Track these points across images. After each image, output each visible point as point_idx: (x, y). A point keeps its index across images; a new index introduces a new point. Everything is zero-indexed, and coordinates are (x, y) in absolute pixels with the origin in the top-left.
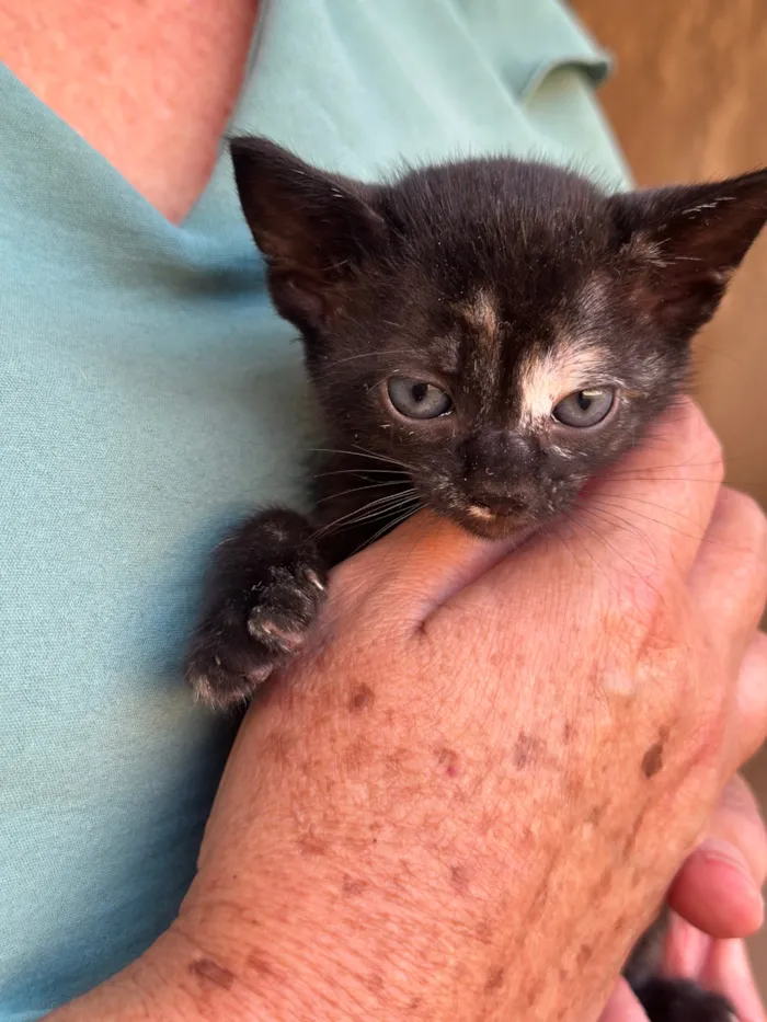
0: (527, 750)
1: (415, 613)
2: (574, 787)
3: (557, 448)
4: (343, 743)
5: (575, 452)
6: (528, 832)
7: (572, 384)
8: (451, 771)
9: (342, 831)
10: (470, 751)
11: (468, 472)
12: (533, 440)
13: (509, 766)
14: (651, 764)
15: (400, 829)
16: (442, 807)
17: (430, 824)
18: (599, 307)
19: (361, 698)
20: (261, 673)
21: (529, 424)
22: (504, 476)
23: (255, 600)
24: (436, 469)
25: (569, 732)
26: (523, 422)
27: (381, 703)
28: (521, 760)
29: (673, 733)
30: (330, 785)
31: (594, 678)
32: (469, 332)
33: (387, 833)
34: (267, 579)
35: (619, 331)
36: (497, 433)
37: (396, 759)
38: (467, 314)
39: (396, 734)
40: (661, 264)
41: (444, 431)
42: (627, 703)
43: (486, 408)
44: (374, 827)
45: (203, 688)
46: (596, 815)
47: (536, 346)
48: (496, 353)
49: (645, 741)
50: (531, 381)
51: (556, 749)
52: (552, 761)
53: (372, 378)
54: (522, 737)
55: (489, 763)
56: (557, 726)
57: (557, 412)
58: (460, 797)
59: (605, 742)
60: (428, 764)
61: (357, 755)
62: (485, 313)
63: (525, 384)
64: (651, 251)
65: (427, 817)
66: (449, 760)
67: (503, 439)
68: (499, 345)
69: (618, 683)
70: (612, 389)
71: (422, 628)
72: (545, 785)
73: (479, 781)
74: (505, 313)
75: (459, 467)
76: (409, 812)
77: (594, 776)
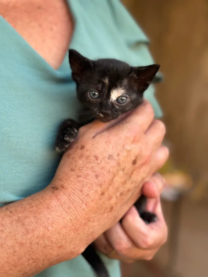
0: (110, 157)
1: (93, 135)
2: (119, 164)
3: (117, 106)
4: (79, 155)
5: (120, 108)
6: (109, 171)
7: (120, 95)
8: (97, 159)
9: (77, 168)
10: (100, 157)
11: (101, 107)
12: (112, 104)
13: (107, 159)
14: (134, 162)
15: (87, 168)
16: (95, 165)
17: (92, 168)
18: (126, 84)
19: (82, 147)
20: (67, 146)
21: (112, 101)
22: (106, 109)
23: (65, 134)
24: (95, 107)
25: (118, 155)
26: (111, 100)
27: (86, 148)
28: (109, 159)
29: (139, 158)
30: (76, 161)
31: (123, 146)
32: (104, 84)
33: (85, 169)
34: (67, 130)
35: (129, 89)
36: (106, 101)
37: (88, 157)
38: (104, 81)
39: (88, 153)
40: (137, 78)
41: (97, 101)
42: (129, 151)
43: (105, 97)
44: (83, 167)
45: (57, 149)
46: (123, 170)
47: (114, 87)
48: (107, 88)
49: (133, 158)
50: (113, 93)
51: (115, 157)
52: (115, 160)
53: (87, 91)
54: (109, 155)
55: (103, 159)
56: (116, 154)
57: (117, 100)
58: (98, 164)
59: (125, 157)
60: (93, 158)
61: (81, 156)
62: (107, 81)
63: (112, 93)
64: (135, 75)
65: (92, 166)
66: (96, 158)
67: (107, 102)
68: (108, 86)
69: (128, 147)
70: (126, 97)
71: (94, 137)
72: (113, 163)
73: (101, 162)
74: (110, 81)
75: (99, 106)
76: (89, 166)
77: (123, 163)
